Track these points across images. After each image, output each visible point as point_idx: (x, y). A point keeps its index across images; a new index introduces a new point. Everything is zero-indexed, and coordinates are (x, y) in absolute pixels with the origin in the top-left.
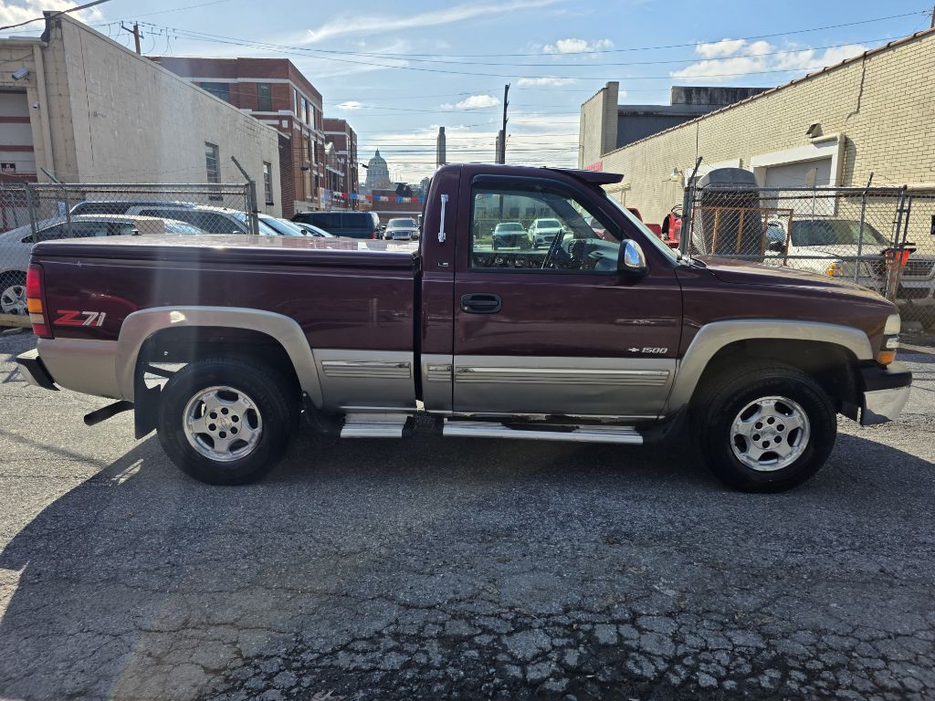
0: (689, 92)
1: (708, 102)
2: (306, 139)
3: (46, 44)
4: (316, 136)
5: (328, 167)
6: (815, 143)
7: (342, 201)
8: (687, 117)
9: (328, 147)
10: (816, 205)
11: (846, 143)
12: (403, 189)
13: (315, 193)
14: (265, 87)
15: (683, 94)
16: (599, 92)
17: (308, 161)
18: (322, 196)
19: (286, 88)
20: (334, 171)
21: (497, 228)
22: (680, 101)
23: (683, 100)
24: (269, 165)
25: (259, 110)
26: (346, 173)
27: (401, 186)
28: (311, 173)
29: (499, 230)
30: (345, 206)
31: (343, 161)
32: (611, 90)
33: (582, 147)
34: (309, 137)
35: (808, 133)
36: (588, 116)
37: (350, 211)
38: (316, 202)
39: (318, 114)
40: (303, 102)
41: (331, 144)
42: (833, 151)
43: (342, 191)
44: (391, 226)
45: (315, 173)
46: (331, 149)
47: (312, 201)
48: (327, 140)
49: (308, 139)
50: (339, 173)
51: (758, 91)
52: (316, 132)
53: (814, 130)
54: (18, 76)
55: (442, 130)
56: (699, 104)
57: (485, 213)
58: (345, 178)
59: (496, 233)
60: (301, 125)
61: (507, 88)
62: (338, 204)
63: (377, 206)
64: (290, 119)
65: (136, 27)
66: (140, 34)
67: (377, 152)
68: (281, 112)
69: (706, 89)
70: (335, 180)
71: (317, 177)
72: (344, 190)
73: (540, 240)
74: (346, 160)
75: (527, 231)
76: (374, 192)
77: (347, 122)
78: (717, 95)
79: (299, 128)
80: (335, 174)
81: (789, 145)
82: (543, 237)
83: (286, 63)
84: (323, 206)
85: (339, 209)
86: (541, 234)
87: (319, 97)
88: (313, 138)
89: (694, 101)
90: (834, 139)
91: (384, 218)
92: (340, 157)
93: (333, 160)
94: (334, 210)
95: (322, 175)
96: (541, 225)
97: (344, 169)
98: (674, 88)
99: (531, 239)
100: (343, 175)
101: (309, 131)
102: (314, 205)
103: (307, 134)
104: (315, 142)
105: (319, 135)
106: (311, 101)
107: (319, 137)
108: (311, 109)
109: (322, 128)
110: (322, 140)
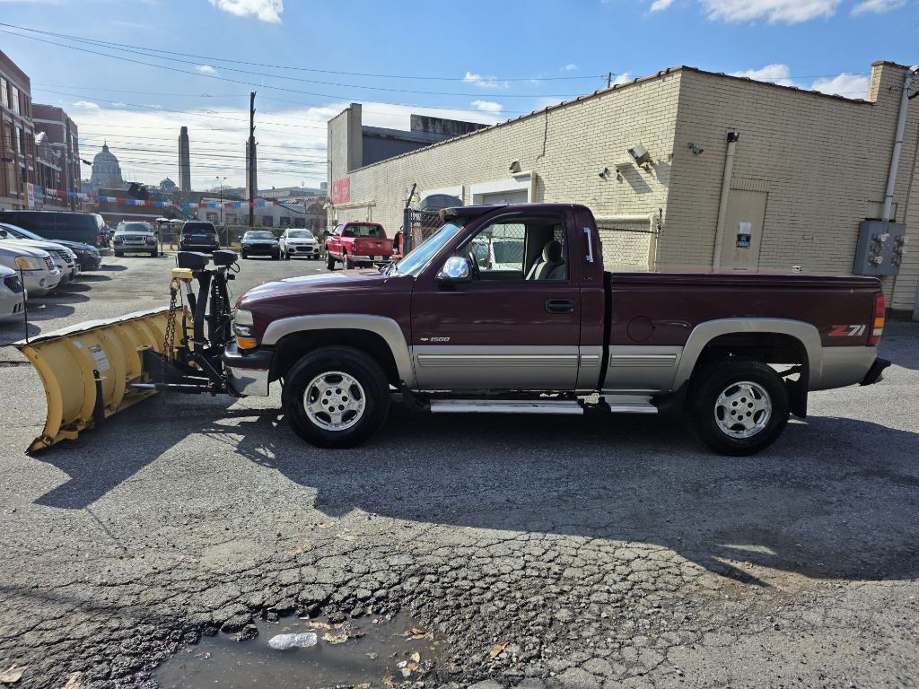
0: (426, 121)
1: (442, 132)
4: (22, 123)
5: (39, 159)
6: (516, 178)
7: (59, 200)
8: (423, 143)
9: (39, 138)
10: (507, 229)
11: (537, 179)
12: (137, 190)
13: (21, 188)
15: (420, 123)
16: (344, 112)
17: (11, 151)
18: (31, 192)
20: (46, 164)
21: (246, 235)
22: (418, 128)
23: (421, 128)
26: (63, 168)
27: (134, 186)
28: (16, 165)
29: (248, 238)
30: (64, 204)
31: (59, 155)
32: (354, 112)
33: (330, 162)
34: (12, 124)
35: (511, 169)
36: (334, 132)
37: (68, 211)
38: (22, 198)
39: (25, 100)
40: (4, 83)
41: (42, 133)
42: (528, 185)
43: (59, 189)
44: (122, 230)
45: (21, 165)
46: (43, 141)
47: (17, 197)
48: (38, 129)
49: (12, 126)
50: (54, 167)
51: (482, 126)
52: (22, 118)
53: (515, 167)
55: (184, 130)
56: (435, 133)
57: (235, 220)
58: (62, 173)
59: (244, 241)
61: (253, 95)
62: (54, 202)
63: (103, 207)
67: (105, 148)
69: (440, 120)
70: (49, 175)
71: (24, 170)
72: (61, 187)
73: (292, 250)
74: (63, 154)
75: (278, 239)
76: (101, 192)
77: (65, 111)
78: (449, 126)
80: (48, 168)
81: (497, 177)
82: (294, 247)
84: (31, 203)
85: (54, 208)
86: (292, 243)
87: (25, 80)
88: (17, 124)
89: (431, 130)
90: (528, 176)
91: (112, 221)
92: (55, 149)
93: (46, 153)
94: (47, 209)
95: (31, 168)
96: (291, 236)
97: (61, 163)
98: (412, 115)
99: (283, 248)
100: (60, 169)
101: (12, 116)
102: (20, 202)
103: (10, 120)
104: (21, 131)
105: (26, 122)
106: (15, 83)
107: (26, 125)
108: (15, 91)
109: (31, 115)
110: (31, 128)
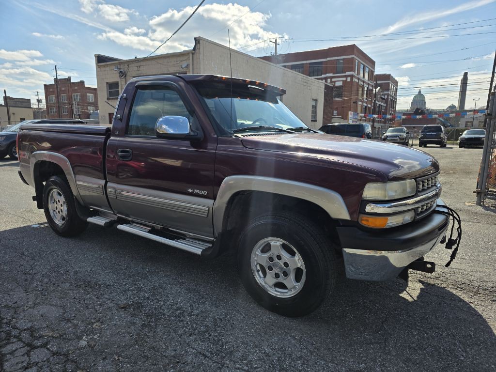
2: (361, 87)
3: (194, 52)
4: (368, 84)
7: (383, 120)
9: (376, 90)
12: (418, 111)
14: (341, 61)
17: (361, 98)
19: (352, 60)
20: (379, 103)
24: (316, 101)
25: (336, 74)
26: (387, 104)
27: (417, 109)
28: (362, 105)
29: (466, 134)
31: (386, 97)
34: (363, 85)
39: (371, 73)
40: (362, 66)
41: (378, 88)
44: (389, 132)
45: (365, 104)
46: (379, 91)
48: (376, 86)
49: (363, 87)
50: (382, 104)
52: (369, 82)
54: (183, 67)
55: (466, 74)
58: (386, 107)
60: (359, 79)
64: (352, 76)
65: (276, 40)
66: (278, 43)
68: (348, 73)
77: (392, 75)
79: (357, 81)
83: (353, 47)
87: (373, 63)
88: (365, 85)
92: (384, 95)
95: (369, 106)
97: (386, 101)
100: (385, 105)
101: (364, 82)
103: (362, 84)
104: (367, 88)
105: (371, 83)
106: (367, 66)
107: (370, 85)
108: (367, 70)
109: (373, 80)
110: (372, 86)
